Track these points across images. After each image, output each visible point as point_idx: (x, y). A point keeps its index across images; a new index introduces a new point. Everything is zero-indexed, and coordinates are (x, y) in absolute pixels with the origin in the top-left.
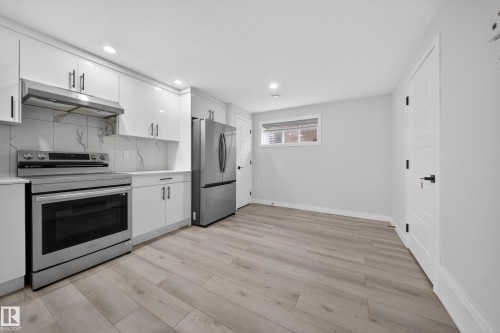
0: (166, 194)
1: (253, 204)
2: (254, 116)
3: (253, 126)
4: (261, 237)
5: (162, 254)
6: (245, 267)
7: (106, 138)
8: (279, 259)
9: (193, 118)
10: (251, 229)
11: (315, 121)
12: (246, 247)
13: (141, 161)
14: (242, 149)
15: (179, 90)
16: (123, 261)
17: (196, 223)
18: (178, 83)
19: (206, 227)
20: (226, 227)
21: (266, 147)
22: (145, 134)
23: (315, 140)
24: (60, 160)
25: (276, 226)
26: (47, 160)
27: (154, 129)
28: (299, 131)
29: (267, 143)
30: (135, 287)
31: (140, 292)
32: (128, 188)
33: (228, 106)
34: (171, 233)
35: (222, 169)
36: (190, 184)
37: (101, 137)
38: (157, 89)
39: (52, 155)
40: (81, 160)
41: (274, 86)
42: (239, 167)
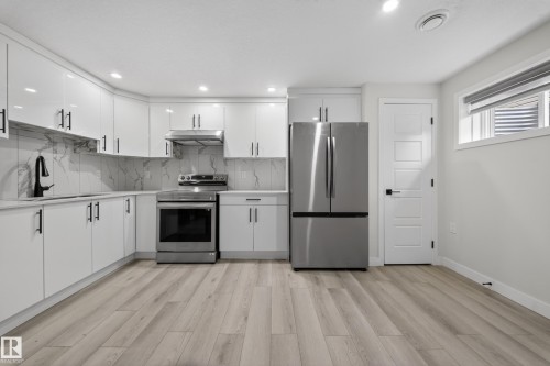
0: (253, 216)
3: (440, 109)
13: (257, 181)
18: (271, 91)
19: (296, 270)
22: (247, 154)
26: (191, 180)
27: (255, 148)
32: (213, 205)
33: (359, 90)
35: (329, 192)
39: (193, 177)
40: (208, 180)
42: (389, 192)
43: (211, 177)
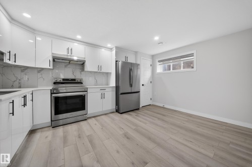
0: (103, 96)
1: (153, 105)
2: (153, 57)
3: (153, 62)
4: (146, 123)
5: (97, 123)
6: (128, 138)
7: (82, 73)
8: (149, 138)
9: (116, 61)
10: (143, 119)
11: (192, 55)
12: (134, 128)
13: (96, 82)
14: (144, 75)
15: (111, 49)
16: (82, 123)
17: (117, 111)
18: (109, 45)
19: (121, 113)
20: (131, 115)
21: (160, 74)
22: (96, 70)
23: (193, 68)
24: (66, 81)
25: (159, 119)
26: (62, 81)
27: (100, 67)
28: (182, 62)
29: (162, 71)
30: (79, 135)
31: (79, 137)
32: (86, 93)
33: (136, 53)
34: (106, 114)
35: (131, 85)
36: (115, 92)
37: (81, 72)
38: (103, 50)
39: (63, 80)
40: (72, 81)
41: (157, 38)
42: (143, 85)
43: (74, 80)
